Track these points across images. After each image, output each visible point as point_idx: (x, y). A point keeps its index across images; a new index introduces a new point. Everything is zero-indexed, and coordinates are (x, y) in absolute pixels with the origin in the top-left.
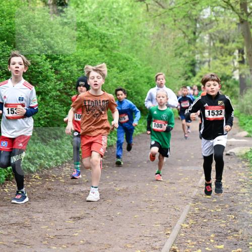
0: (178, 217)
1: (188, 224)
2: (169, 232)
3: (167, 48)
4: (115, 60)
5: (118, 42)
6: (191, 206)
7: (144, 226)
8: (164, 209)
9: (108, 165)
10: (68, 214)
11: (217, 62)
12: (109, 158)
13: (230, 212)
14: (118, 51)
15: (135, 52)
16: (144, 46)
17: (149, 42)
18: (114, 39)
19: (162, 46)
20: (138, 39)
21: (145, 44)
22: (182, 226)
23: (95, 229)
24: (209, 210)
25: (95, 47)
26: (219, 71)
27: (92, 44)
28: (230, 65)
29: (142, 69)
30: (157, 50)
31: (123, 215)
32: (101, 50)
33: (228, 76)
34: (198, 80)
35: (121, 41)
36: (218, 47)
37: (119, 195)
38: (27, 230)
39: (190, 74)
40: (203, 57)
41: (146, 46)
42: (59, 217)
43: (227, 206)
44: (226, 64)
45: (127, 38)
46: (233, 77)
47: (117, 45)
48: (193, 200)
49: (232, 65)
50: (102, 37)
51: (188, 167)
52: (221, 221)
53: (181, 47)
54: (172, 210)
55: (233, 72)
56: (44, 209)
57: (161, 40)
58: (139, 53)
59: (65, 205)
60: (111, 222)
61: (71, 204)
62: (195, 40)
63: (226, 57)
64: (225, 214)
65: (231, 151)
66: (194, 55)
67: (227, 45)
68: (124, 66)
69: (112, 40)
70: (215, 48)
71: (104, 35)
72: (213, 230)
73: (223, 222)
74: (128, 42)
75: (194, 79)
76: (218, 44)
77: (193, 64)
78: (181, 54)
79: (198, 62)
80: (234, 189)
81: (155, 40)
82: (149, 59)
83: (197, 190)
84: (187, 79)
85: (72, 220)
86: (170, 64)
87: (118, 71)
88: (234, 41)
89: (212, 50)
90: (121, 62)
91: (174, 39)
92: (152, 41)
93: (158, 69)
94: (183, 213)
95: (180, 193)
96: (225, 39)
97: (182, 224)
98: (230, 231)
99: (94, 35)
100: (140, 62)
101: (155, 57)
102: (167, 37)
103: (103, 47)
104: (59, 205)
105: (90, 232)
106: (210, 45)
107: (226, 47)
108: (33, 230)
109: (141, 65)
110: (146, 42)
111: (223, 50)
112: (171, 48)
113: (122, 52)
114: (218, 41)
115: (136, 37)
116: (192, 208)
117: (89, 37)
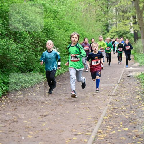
0: (101, 113)
1: (107, 117)
2: (97, 122)
3: (92, 17)
4: (62, 25)
5: (64, 14)
6: (109, 107)
7: (82, 119)
8: (93, 109)
9: (60, 85)
10: (38, 113)
11: (121, 24)
12: (61, 81)
13: (131, 109)
14: (64, 19)
15: (74, 20)
16: (78, 16)
17: (82, 14)
18: (61, 13)
19: (89, 15)
20: (75, 12)
21: (79, 15)
22: (104, 118)
23: (54, 122)
24: (119, 108)
25: (50, 18)
26: (122, 29)
27: (49, 16)
28: (128, 25)
29: (78, 29)
30: (86, 18)
31: (70, 113)
32: (54, 19)
33: (127, 32)
34: (110, 34)
35: (65, 14)
36: (121, 15)
37: (67, 102)
38: (15, 123)
39: (106, 31)
40: (113, 21)
41: (80, 16)
42: (33, 115)
43: (129, 106)
44: (126, 25)
45: (69, 12)
46: (130, 32)
47: (63, 16)
48: (110, 103)
49: (130, 25)
50: (54, 12)
51: (106, 84)
52: (126, 115)
53: (99, 16)
54: (98, 109)
55: (130, 29)
56: (25, 111)
57: (88, 12)
58: (76, 20)
59: (37, 108)
60: (63, 117)
61: (40, 108)
62: (108, 12)
63: (126, 21)
64: (128, 110)
65: (130, 74)
66: (108, 20)
67: (126, 14)
68: (68, 28)
69: (60, 13)
70: (120, 16)
71: (56, 11)
72: (121, 120)
73: (127, 115)
74: (70, 14)
75: (108, 34)
76: (121, 14)
77: (107, 26)
78: (100, 20)
79: (110, 24)
80: (133, 96)
81: (84, 13)
82: (82, 23)
83: (111, 97)
84: (104, 35)
85: (41, 117)
86: (94, 26)
87: (64, 31)
88: (130, 12)
89: (117, 17)
90: (66, 26)
91: (96, 11)
92: (83, 13)
93: (87, 29)
94: (105, 110)
95: (102, 99)
96: (125, 10)
97: (104, 117)
98: (131, 120)
99: (50, 11)
100: (76, 26)
101: (85, 22)
102: (91, 11)
103: (55, 18)
104: (33, 108)
105: (52, 123)
106: (116, 14)
107: (125, 15)
108: (19, 123)
109: (77, 27)
110: (80, 13)
111: (124, 17)
112: (94, 17)
113: (66, 20)
114: (121, 12)
115: (74, 11)
116: (109, 108)
117: (47, 12)
